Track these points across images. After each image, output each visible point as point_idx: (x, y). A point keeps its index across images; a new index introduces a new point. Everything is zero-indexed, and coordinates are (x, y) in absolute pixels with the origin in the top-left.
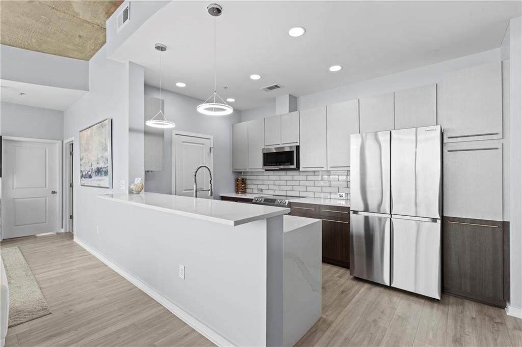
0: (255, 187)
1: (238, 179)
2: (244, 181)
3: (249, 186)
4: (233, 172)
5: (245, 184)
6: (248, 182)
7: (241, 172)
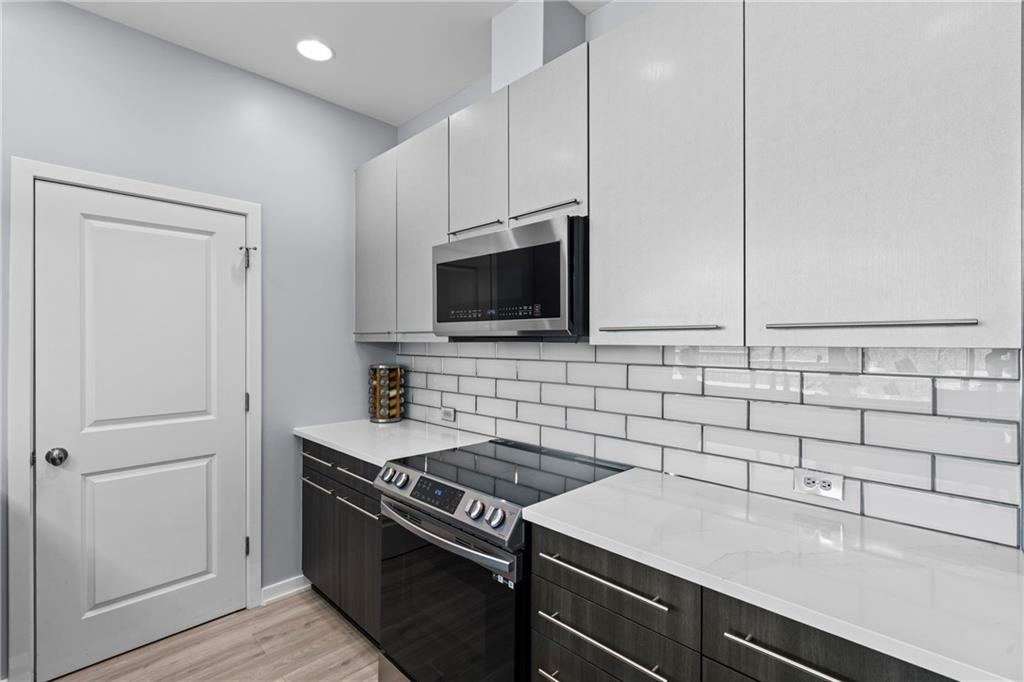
0: (435, 399)
1: (375, 371)
2: (399, 378)
3: (418, 396)
4: (359, 344)
5: (405, 386)
6: (416, 380)
7: (395, 345)
